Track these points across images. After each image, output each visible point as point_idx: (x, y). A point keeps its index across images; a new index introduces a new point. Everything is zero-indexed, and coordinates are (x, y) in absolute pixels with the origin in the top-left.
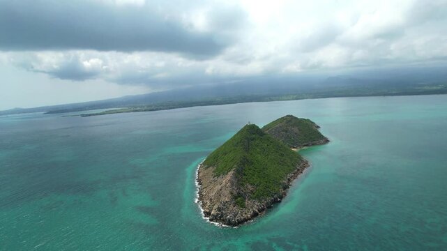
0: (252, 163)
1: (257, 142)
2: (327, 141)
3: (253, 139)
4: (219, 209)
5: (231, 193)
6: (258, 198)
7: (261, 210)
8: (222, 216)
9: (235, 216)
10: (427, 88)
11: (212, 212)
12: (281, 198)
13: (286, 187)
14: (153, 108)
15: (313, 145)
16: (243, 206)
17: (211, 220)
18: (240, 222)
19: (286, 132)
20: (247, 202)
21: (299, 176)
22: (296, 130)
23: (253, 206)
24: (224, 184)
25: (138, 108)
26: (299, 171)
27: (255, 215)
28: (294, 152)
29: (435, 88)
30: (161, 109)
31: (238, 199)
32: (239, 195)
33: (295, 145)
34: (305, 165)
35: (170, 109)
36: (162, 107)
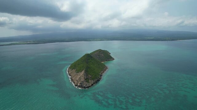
0: (90, 68)
1: (90, 60)
2: (114, 59)
3: (89, 59)
4: (81, 83)
5: (84, 78)
6: (93, 79)
7: (94, 83)
8: (82, 85)
9: (86, 85)
10: (149, 38)
11: (78, 85)
12: (100, 79)
13: (101, 76)
14: (36, 42)
15: (109, 60)
16: (88, 82)
17: (78, 87)
18: (88, 87)
19: (99, 56)
20: (90, 81)
21: (105, 72)
22: (102, 55)
23: (91, 82)
24: (81, 75)
25: (28, 43)
26: (105, 70)
27: (92, 85)
28: (102, 64)
29: (151, 38)
30: (40, 43)
31: (87, 80)
32: (87, 79)
33: (102, 60)
34: (106, 68)
35: (45, 43)
36: (41, 42)
